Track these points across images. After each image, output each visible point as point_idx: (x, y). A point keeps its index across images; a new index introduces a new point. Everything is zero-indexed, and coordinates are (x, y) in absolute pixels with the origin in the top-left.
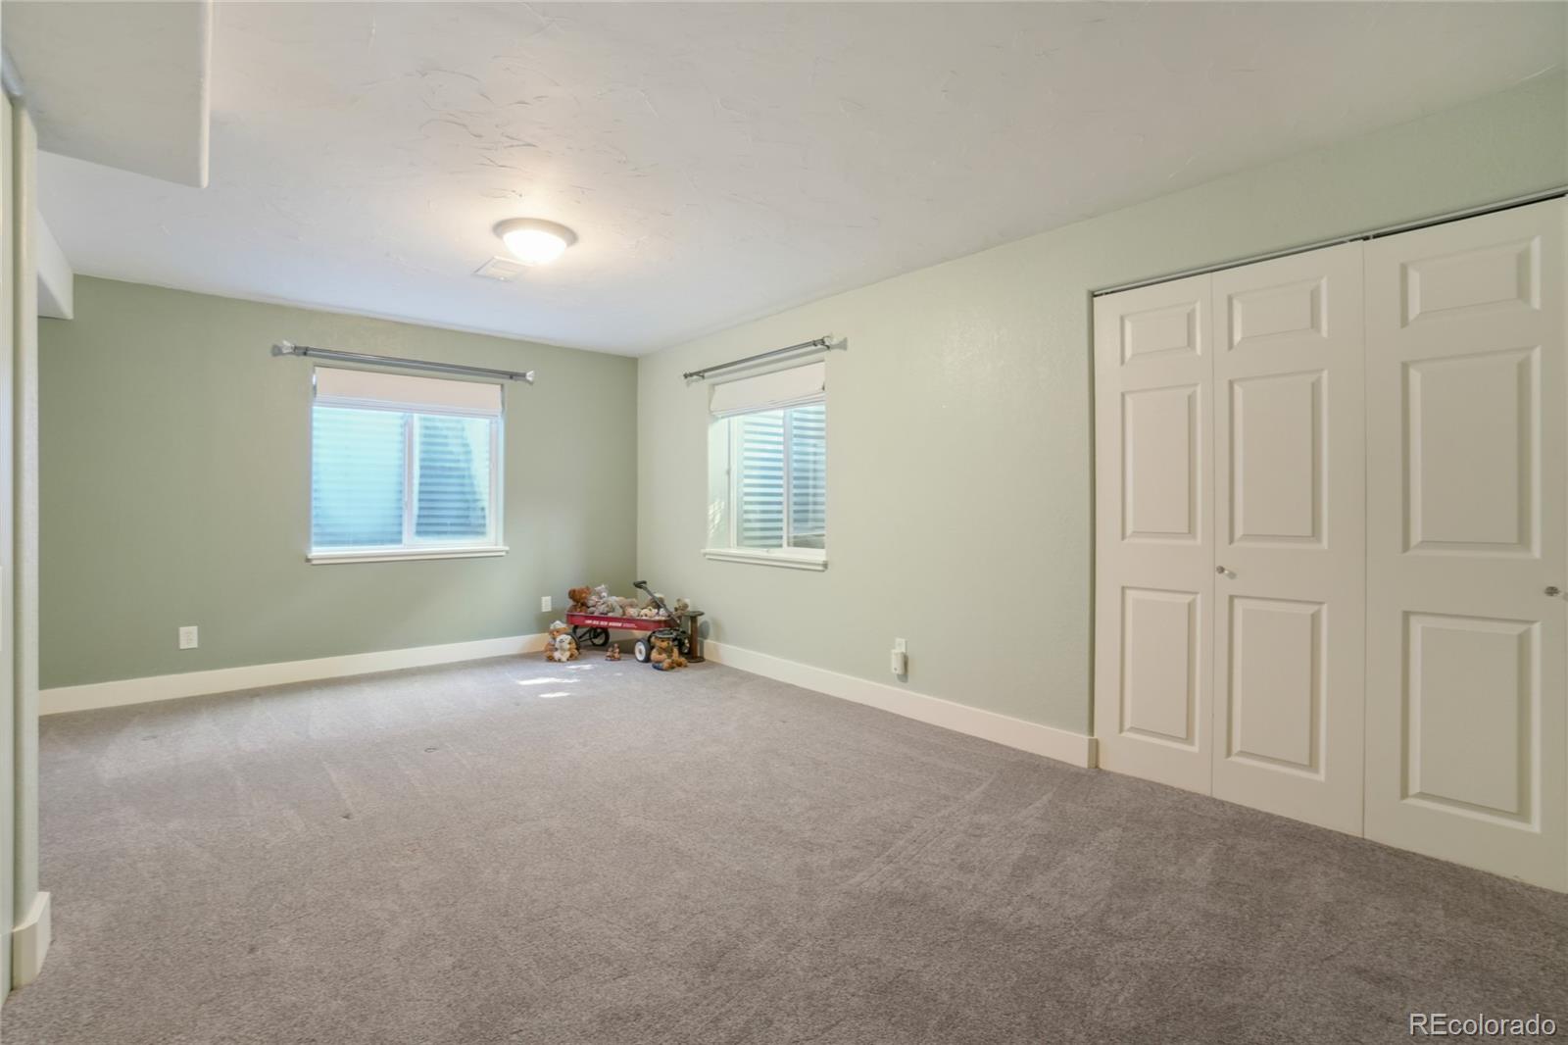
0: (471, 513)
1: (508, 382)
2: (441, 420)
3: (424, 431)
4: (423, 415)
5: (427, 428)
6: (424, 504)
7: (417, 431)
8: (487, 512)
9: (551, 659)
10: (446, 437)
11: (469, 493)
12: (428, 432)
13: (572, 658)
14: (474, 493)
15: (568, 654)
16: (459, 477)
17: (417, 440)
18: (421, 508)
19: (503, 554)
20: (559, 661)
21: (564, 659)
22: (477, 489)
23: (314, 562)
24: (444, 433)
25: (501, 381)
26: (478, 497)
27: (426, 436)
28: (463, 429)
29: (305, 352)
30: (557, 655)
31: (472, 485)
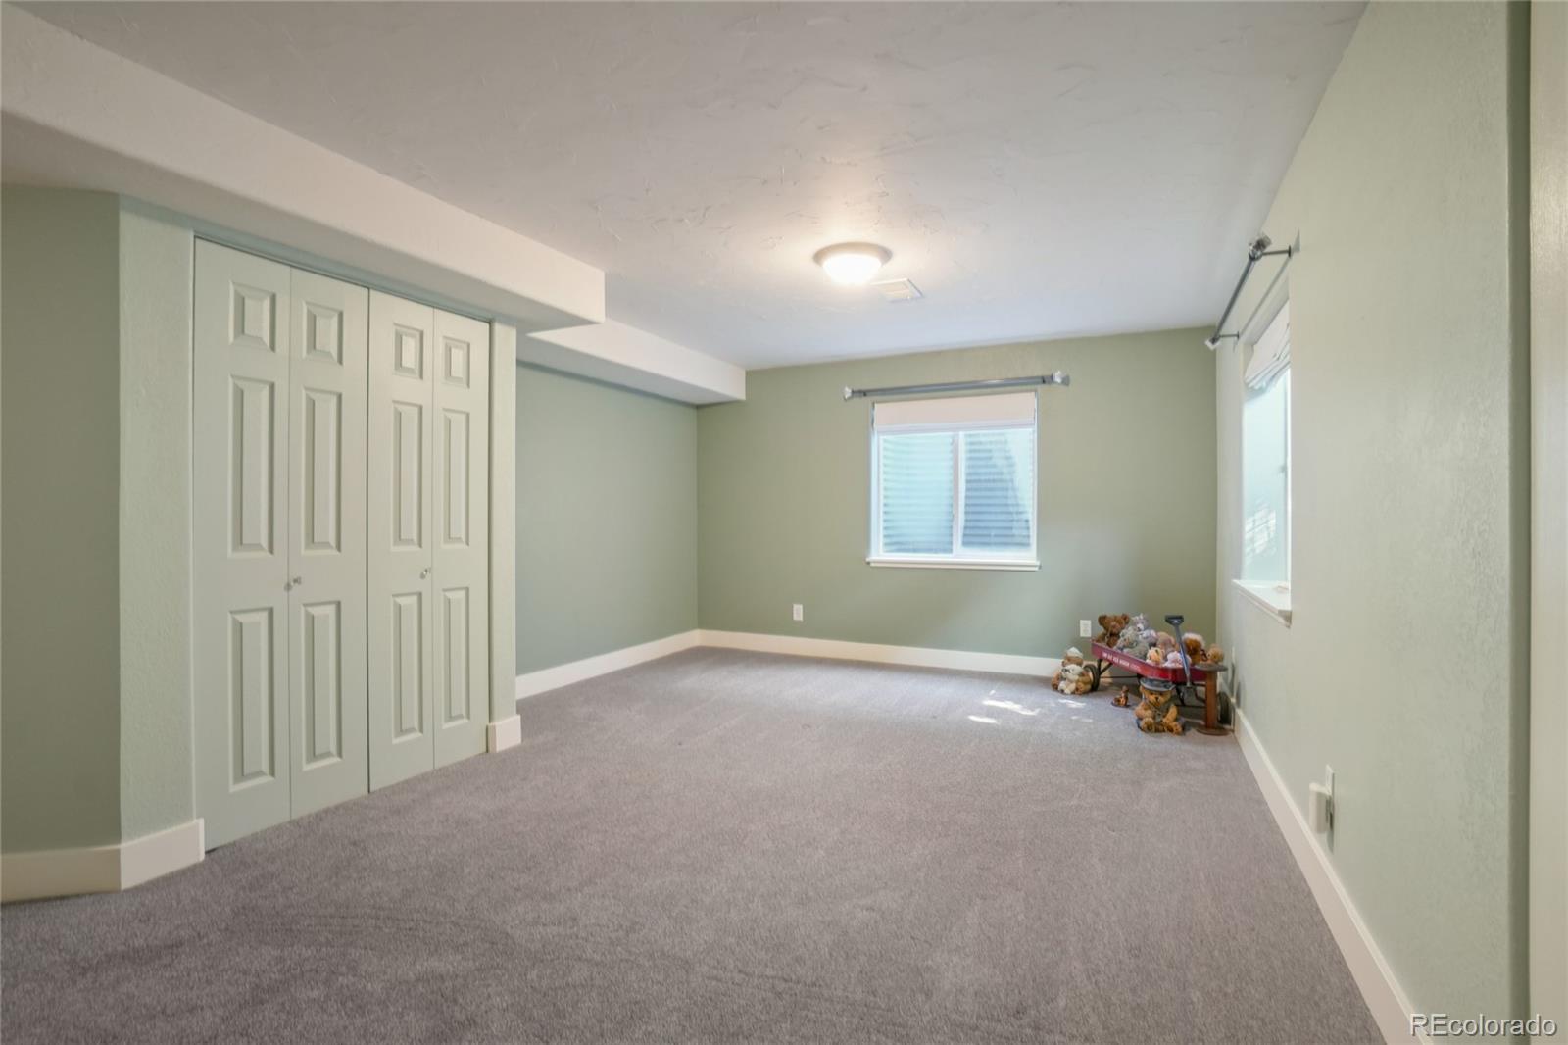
0: (1015, 524)
1: (1040, 388)
2: (984, 435)
3: (969, 447)
4: (969, 433)
5: (972, 444)
6: (971, 517)
7: (963, 449)
8: (1031, 523)
9: (1055, 687)
10: (990, 451)
11: (1013, 505)
12: (973, 447)
13: (1077, 692)
14: (1018, 505)
15: (1073, 686)
16: (1002, 489)
17: (963, 456)
18: (967, 520)
19: (1036, 569)
20: (1063, 691)
21: (1067, 691)
22: (1020, 502)
23: (873, 564)
24: (988, 447)
25: (1033, 387)
26: (1021, 509)
27: (971, 451)
28: (1006, 442)
29: (865, 393)
30: (1062, 685)
31: (1016, 497)
